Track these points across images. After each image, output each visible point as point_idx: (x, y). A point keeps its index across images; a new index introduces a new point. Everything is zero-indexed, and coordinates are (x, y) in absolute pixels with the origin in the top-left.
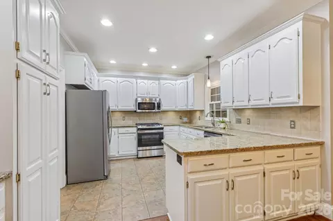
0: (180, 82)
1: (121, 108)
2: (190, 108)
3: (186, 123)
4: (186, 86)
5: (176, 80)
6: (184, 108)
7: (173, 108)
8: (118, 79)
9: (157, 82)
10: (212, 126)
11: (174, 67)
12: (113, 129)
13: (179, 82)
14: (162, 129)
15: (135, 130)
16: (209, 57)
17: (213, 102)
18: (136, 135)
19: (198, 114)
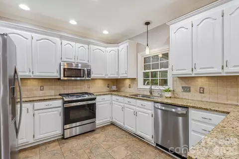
0: (111, 50)
1: (37, 74)
2: (120, 76)
3: (114, 91)
4: (117, 53)
5: (106, 47)
6: (115, 76)
7: (103, 76)
8: (34, 35)
9: (86, 46)
10: (149, 94)
11: (106, 32)
12: (24, 105)
13: (109, 49)
14: (94, 99)
15: (59, 103)
16: (147, 23)
17: (147, 71)
18: (61, 110)
19: (128, 82)
